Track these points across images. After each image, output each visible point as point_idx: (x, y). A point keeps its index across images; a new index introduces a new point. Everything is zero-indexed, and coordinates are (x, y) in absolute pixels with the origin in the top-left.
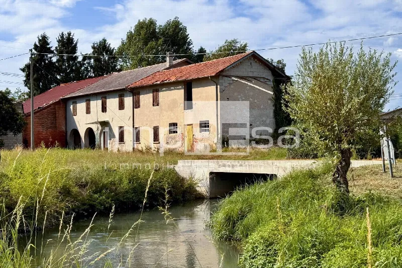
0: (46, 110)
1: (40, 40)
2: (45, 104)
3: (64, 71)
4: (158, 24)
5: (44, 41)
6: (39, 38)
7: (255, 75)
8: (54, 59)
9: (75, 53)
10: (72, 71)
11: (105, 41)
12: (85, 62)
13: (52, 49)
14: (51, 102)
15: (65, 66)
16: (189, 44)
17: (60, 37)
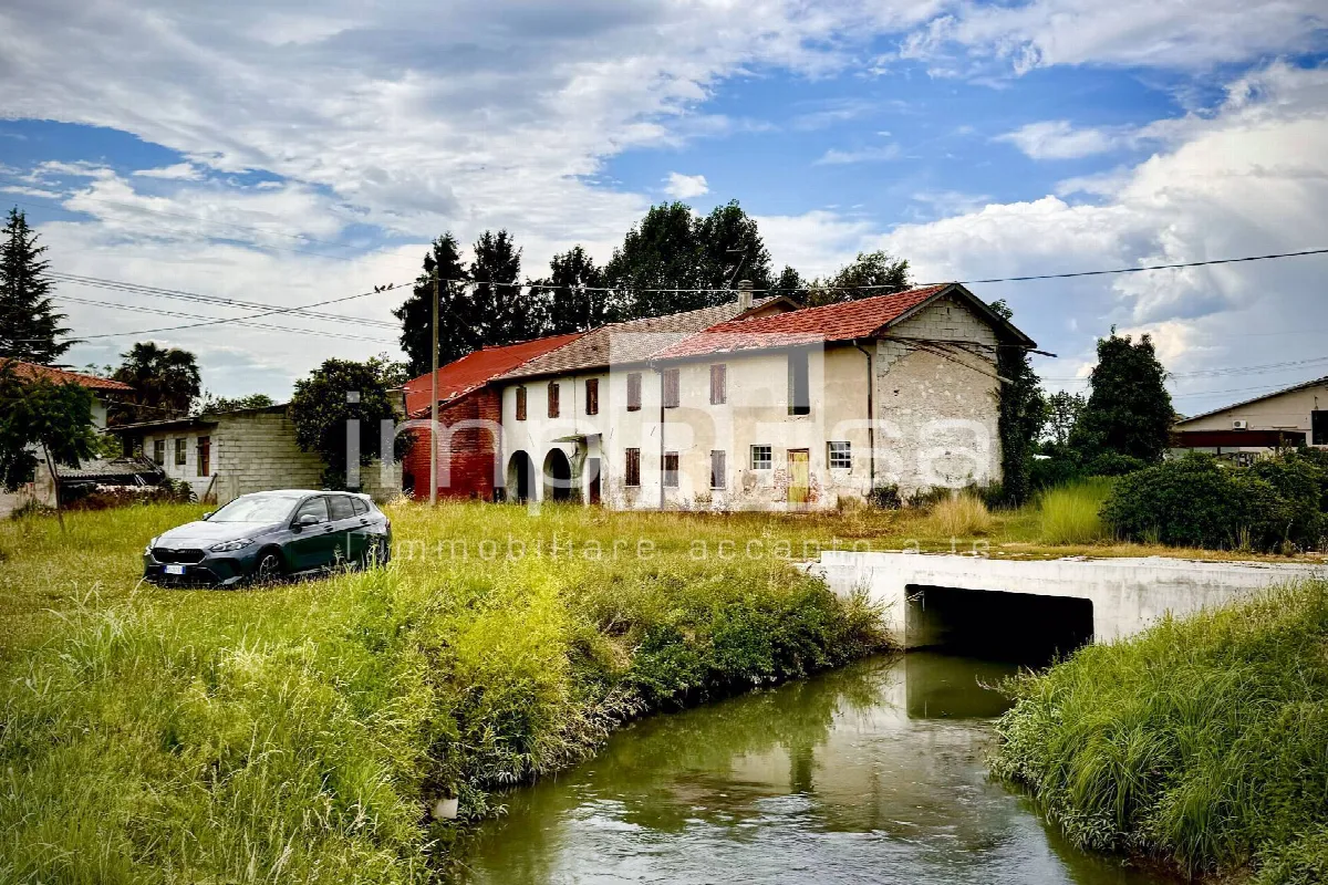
0: (455, 408)
1: (438, 249)
2: (453, 394)
3: (490, 317)
4: (694, 214)
5: (446, 250)
6: (435, 244)
7: (958, 336)
8: (469, 291)
9: (514, 277)
10: (507, 316)
11: (580, 251)
12: (537, 299)
13: (466, 268)
14: (468, 390)
15: (491, 305)
16: (763, 259)
17: (481, 242)
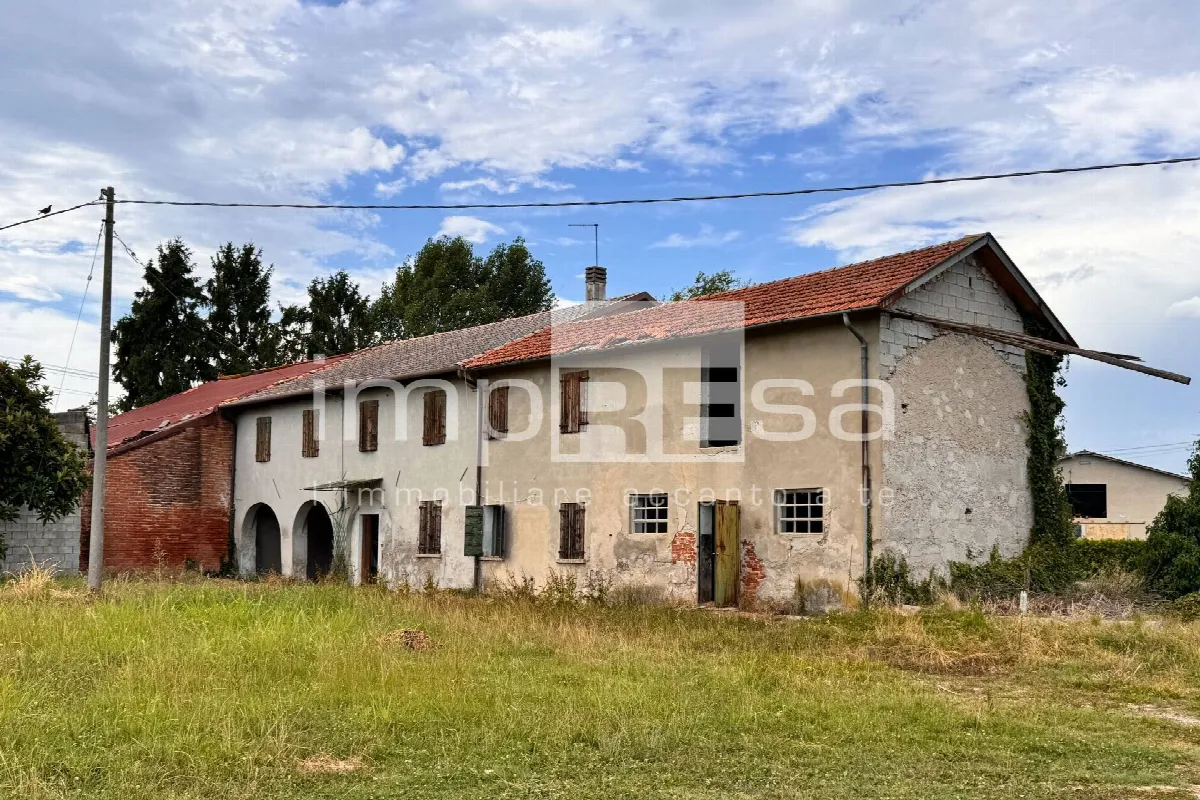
0: (166, 442)
2: (165, 423)
3: (231, 347)
5: (175, 260)
8: (203, 314)
9: (262, 301)
12: (289, 329)
13: (198, 285)
14: (186, 418)
15: (233, 332)
17: (221, 255)
